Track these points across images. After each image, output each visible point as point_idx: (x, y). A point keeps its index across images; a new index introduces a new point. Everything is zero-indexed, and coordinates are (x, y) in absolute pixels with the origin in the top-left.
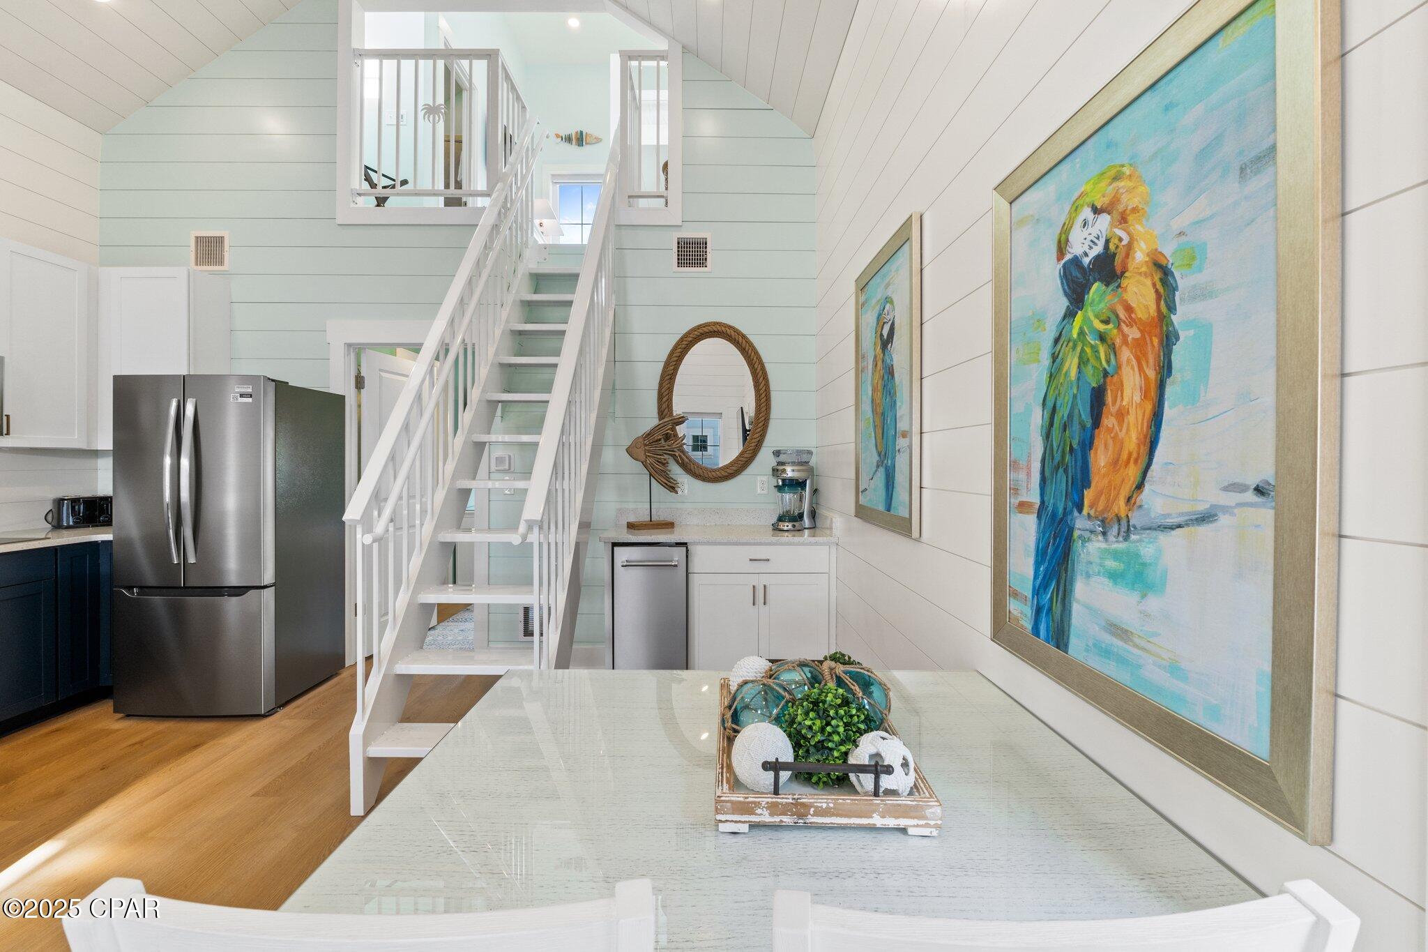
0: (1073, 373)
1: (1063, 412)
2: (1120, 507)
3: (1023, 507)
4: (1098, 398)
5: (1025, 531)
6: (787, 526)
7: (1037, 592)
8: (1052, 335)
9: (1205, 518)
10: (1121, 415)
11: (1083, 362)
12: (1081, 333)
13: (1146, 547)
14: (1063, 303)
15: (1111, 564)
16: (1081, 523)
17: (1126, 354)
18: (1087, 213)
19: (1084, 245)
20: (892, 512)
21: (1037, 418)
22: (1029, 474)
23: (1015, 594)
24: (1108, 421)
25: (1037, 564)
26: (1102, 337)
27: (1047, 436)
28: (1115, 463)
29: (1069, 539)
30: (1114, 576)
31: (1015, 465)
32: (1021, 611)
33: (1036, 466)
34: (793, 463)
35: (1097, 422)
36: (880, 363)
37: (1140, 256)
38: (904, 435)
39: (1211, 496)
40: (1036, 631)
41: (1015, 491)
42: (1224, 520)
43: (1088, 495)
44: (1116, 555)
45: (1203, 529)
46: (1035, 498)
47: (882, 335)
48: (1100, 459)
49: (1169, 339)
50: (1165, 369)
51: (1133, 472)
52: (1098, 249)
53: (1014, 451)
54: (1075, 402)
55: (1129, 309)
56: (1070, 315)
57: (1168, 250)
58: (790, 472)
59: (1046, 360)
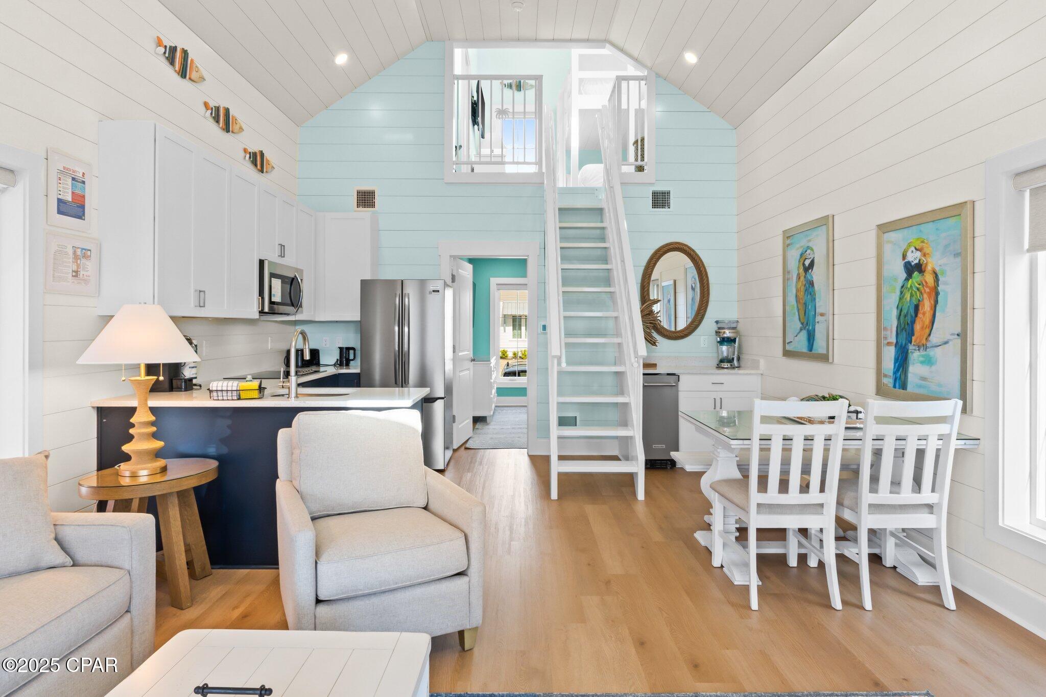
0: (908, 299)
1: (905, 311)
2: (924, 341)
3: (889, 344)
4: (917, 308)
5: (890, 354)
6: (726, 365)
7: (895, 373)
8: (901, 285)
9: (946, 343)
10: (924, 314)
11: (912, 296)
12: (911, 286)
13: (931, 352)
14: (904, 275)
15: (921, 359)
16: (911, 347)
17: (925, 296)
18: (913, 249)
19: (914, 257)
20: (813, 352)
21: (895, 313)
22: (891, 332)
23: (886, 376)
24: (920, 315)
25: (895, 363)
26: (918, 289)
27: (899, 318)
28: (922, 328)
29: (907, 353)
30: (922, 363)
31: (885, 329)
32: (888, 381)
33: (894, 329)
34: (729, 328)
35: (916, 315)
36: (802, 278)
37: (929, 268)
38: (822, 315)
39: (948, 337)
40: (895, 387)
41: (886, 338)
42: (951, 343)
43: (913, 338)
44: (923, 356)
45: (946, 346)
46: (894, 341)
47: (804, 264)
48: (917, 327)
49: (937, 294)
50: (936, 302)
51: (927, 331)
52: (917, 261)
53: (885, 323)
54: (908, 307)
55: (926, 282)
56: (907, 279)
57: (937, 269)
58: (728, 334)
59: (898, 293)
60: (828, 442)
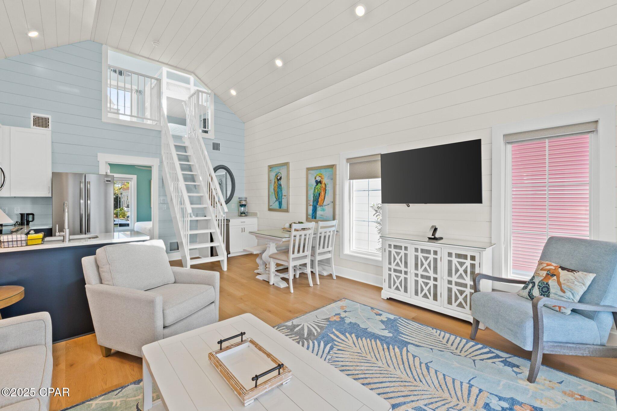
0: (317, 191)
1: (316, 195)
2: (322, 204)
3: (310, 205)
4: (319, 194)
5: (311, 208)
6: (243, 215)
7: (312, 214)
8: (314, 187)
9: (329, 204)
10: (322, 196)
11: (318, 190)
12: (318, 188)
13: (324, 207)
14: (315, 184)
15: (321, 209)
16: (318, 206)
17: (322, 191)
18: (318, 176)
19: (318, 179)
21: (312, 196)
22: (311, 201)
23: (309, 215)
24: (320, 196)
25: (312, 211)
26: (320, 189)
27: (314, 197)
28: (321, 200)
29: (316, 208)
30: (321, 210)
31: (309, 201)
32: (310, 217)
33: (312, 201)
34: (244, 201)
35: (319, 197)
36: (277, 183)
37: (323, 182)
39: (329, 203)
40: (312, 218)
41: (309, 203)
42: (330, 204)
43: (318, 203)
44: (321, 208)
45: (329, 205)
46: (312, 204)
47: (277, 178)
48: (320, 200)
49: (326, 190)
50: (326, 192)
51: (323, 201)
52: (319, 180)
53: (309, 199)
54: (316, 194)
55: (322, 187)
56: (316, 185)
57: (326, 183)
58: (244, 203)
59: (313, 189)
60: (300, 237)
